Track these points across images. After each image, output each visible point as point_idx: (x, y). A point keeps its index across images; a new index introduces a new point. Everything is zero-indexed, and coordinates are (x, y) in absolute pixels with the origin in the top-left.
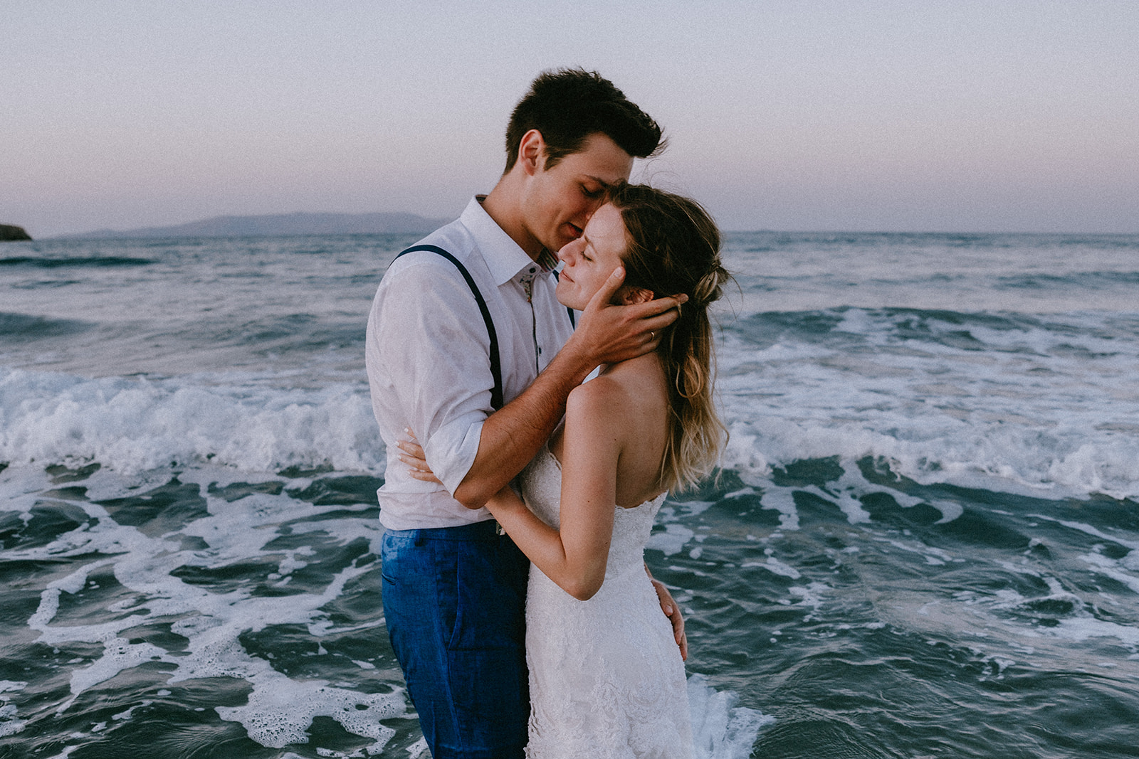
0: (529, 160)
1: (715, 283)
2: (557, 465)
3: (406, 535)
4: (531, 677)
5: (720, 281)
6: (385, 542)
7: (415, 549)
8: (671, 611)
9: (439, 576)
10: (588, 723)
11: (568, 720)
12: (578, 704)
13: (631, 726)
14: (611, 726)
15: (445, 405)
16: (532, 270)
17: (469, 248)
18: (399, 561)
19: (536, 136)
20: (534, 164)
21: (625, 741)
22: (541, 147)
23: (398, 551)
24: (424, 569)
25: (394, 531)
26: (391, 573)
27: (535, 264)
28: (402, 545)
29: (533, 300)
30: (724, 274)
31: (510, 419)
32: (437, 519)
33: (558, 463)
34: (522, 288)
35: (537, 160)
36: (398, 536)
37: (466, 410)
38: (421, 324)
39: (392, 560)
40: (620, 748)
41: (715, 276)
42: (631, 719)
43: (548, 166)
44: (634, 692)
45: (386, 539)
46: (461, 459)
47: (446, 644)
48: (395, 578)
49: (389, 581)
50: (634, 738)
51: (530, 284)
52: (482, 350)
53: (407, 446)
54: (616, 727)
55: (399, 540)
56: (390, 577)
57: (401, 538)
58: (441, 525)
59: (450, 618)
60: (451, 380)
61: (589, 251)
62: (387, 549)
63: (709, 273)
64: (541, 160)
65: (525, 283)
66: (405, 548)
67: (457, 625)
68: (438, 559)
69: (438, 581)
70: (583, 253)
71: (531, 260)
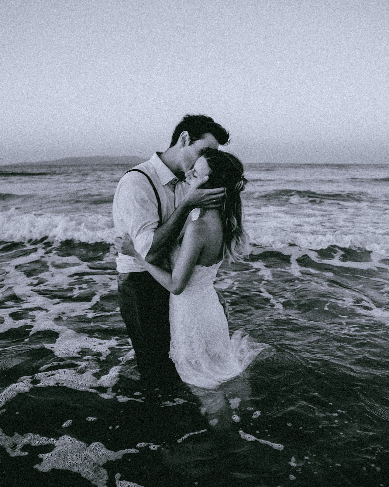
0: (183, 142)
1: (242, 184)
3: (126, 275)
4: (171, 327)
5: (244, 184)
7: (128, 280)
8: (223, 303)
10: (191, 344)
11: (184, 342)
12: (188, 337)
13: (207, 345)
14: (200, 345)
15: (142, 227)
16: (176, 180)
17: (152, 171)
18: (124, 283)
19: (186, 133)
20: (185, 143)
21: (205, 350)
22: (188, 137)
23: (123, 280)
24: (132, 287)
27: (177, 178)
28: (124, 278)
29: (175, 191)
30: (246, 181)
31: (163, 230)
32: (137, 269)
34: (171, 186)
35: (186, 142)
37: (149, 228)
38: (133, 197)
40: (203, 353)
41: (242, 182)
42: (207, 343)
43: (191, 144)
44: (208, 333)
45: (119, 276)
46: (147, 245)
48: (122, 290)
50: (208, 350)
51: (175, 185)
52: (155, 207)
54: (201, 346)
55: (123, 276)
58: (138, 271)
60: (144, 218)
61: (195, 174)
62: (119, 280)
63: (240, 181)
64: (188, 142)
65: (173, 185)
66: (125, 280)
68: (137, 283)
70: (193, 175)
71: (175, 177)
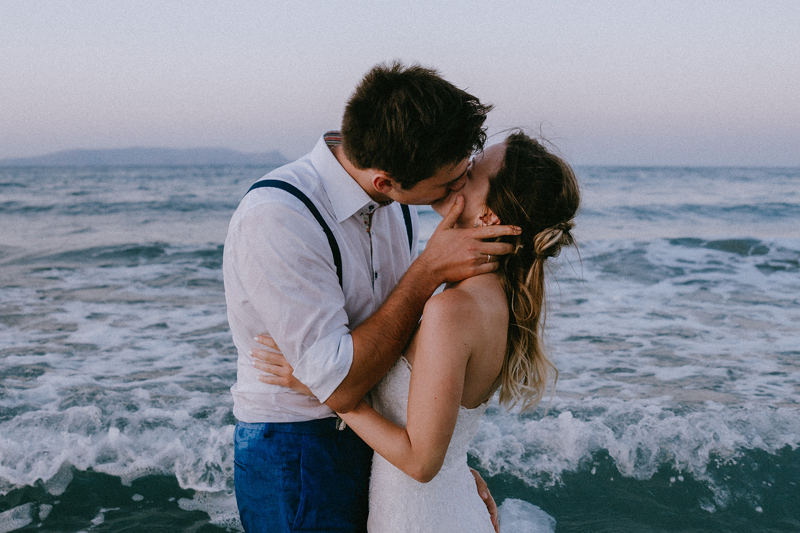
2: (409, 368)
3: (256, 427)
6: (238, 433)
7: (263, 440)
9: (284, 465)
18: (249, 450)
23: (249, 441)
24: (272, 458)
25: (245, 423)
26: (242, 460)
27: (374, 203)
28: (253, 436)
29: (372, 231)
33: (410, 366)
34: (363, 221)
36: (250, 428)
39: (243, 449)
45: (238, 430)
47: (291, 524)
48: (246, 465)
49: (240, 467)
53: (260, 353)
55: (250, 431)
56: (242, 463)
57: (252, 430)
58: (287, 421)
59: (293, 502)
62: (239, 439)
66: (255, 439)
67: (300, 508)
68: (284, 449)
69: (284, 469)
71: (370, 200)
